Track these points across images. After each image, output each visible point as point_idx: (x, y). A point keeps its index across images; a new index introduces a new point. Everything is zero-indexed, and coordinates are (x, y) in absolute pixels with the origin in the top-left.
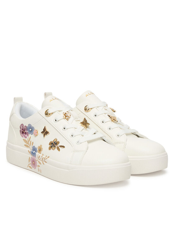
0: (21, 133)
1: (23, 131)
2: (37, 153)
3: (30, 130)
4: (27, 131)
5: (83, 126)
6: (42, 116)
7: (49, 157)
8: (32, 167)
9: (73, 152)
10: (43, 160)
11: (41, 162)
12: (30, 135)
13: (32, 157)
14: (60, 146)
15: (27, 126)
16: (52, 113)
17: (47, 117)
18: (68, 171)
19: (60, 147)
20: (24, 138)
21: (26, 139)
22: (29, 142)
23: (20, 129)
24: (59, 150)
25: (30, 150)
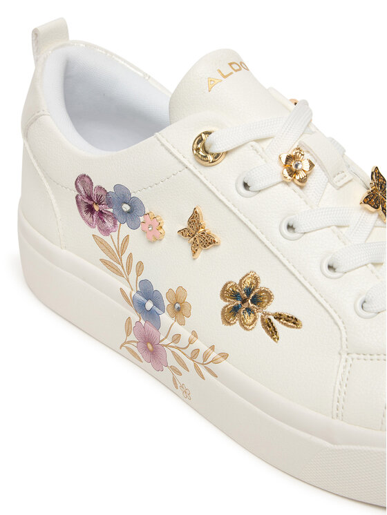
0: (83, 210)
1: (91, 203)
2: (166, 318)
3: (126, 207)
4: (111, 210)
5: (372, 213)
6: (181, 162)
7: (225, 356)
8: (140, 356)
9: (344, 356)
10: (200, 359)
11: (190, 363)
12: (124, 229)
13: (143, 322)
14: (279, 317)
15: (110, 189)
16: (227, 153)
17: (203, 170)
18: (328, 445)
19: (276, 322)
20: (96, 231)
21: (107, 239)
22: (125, 258)
23: (77, 193)
24: (272, 332)
25: (127, 290)
